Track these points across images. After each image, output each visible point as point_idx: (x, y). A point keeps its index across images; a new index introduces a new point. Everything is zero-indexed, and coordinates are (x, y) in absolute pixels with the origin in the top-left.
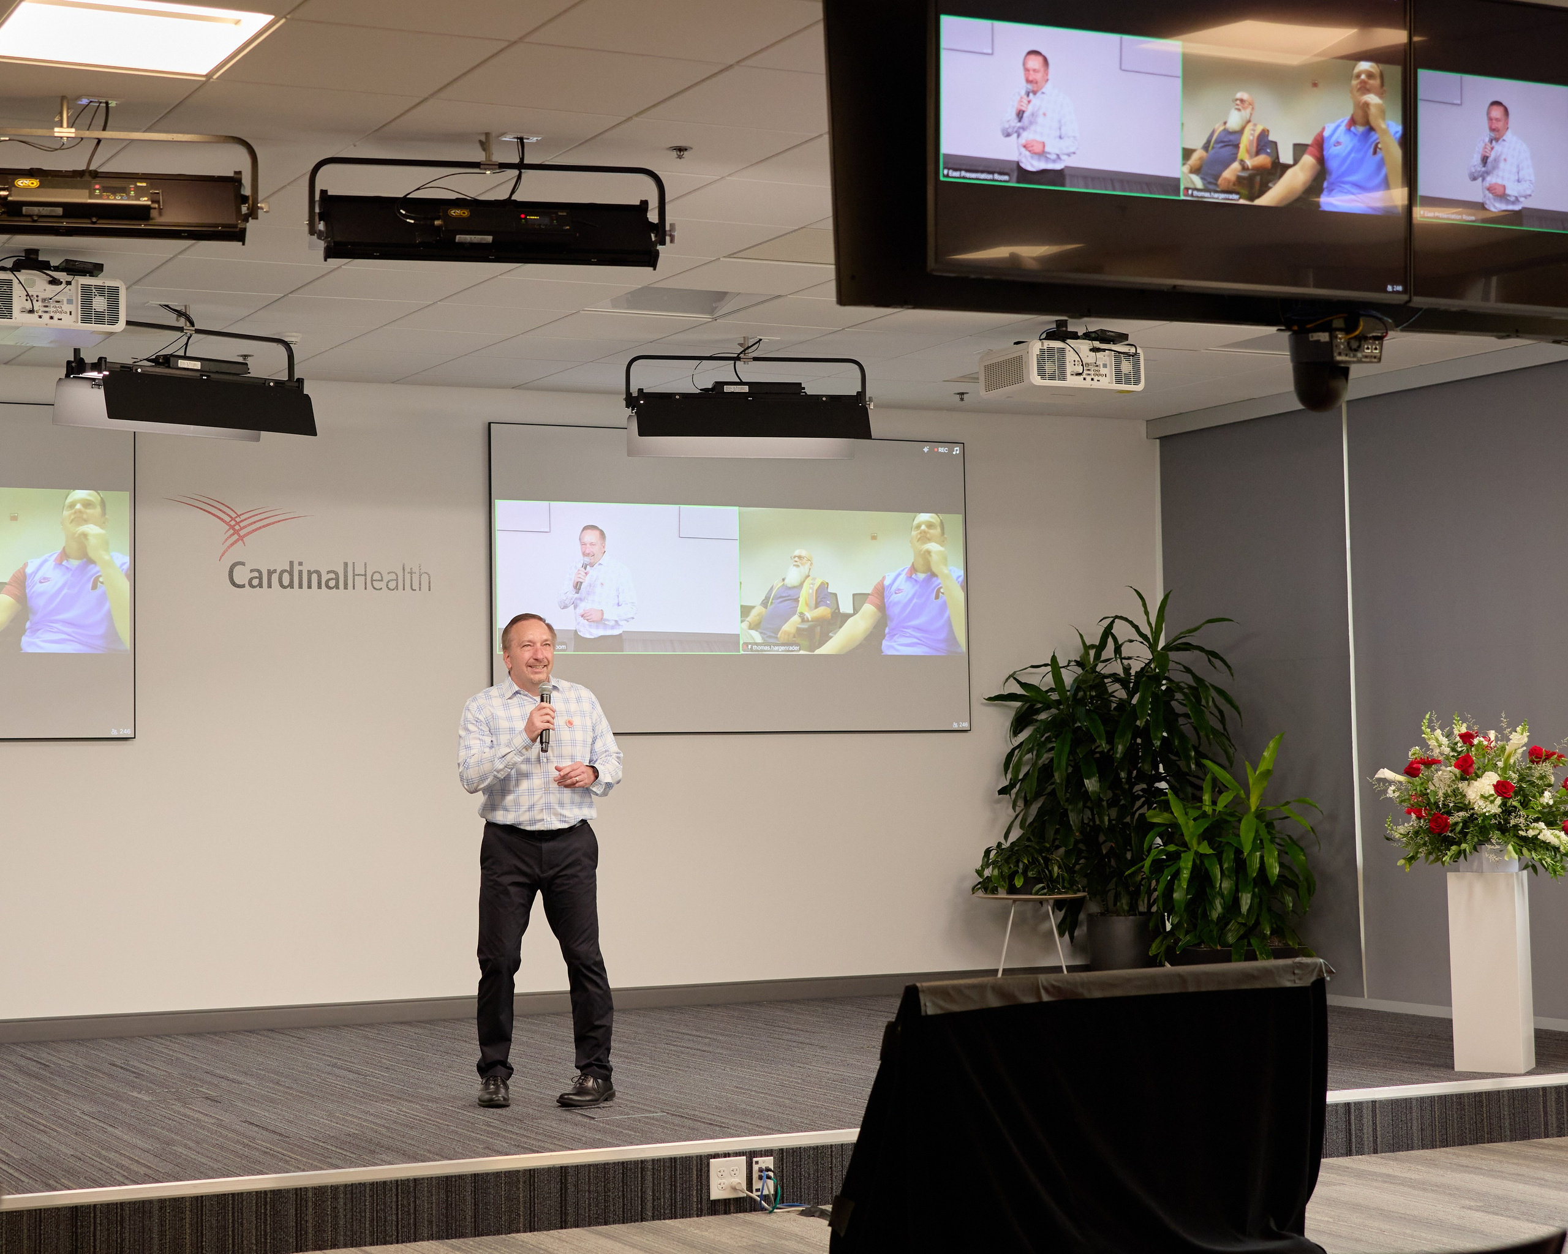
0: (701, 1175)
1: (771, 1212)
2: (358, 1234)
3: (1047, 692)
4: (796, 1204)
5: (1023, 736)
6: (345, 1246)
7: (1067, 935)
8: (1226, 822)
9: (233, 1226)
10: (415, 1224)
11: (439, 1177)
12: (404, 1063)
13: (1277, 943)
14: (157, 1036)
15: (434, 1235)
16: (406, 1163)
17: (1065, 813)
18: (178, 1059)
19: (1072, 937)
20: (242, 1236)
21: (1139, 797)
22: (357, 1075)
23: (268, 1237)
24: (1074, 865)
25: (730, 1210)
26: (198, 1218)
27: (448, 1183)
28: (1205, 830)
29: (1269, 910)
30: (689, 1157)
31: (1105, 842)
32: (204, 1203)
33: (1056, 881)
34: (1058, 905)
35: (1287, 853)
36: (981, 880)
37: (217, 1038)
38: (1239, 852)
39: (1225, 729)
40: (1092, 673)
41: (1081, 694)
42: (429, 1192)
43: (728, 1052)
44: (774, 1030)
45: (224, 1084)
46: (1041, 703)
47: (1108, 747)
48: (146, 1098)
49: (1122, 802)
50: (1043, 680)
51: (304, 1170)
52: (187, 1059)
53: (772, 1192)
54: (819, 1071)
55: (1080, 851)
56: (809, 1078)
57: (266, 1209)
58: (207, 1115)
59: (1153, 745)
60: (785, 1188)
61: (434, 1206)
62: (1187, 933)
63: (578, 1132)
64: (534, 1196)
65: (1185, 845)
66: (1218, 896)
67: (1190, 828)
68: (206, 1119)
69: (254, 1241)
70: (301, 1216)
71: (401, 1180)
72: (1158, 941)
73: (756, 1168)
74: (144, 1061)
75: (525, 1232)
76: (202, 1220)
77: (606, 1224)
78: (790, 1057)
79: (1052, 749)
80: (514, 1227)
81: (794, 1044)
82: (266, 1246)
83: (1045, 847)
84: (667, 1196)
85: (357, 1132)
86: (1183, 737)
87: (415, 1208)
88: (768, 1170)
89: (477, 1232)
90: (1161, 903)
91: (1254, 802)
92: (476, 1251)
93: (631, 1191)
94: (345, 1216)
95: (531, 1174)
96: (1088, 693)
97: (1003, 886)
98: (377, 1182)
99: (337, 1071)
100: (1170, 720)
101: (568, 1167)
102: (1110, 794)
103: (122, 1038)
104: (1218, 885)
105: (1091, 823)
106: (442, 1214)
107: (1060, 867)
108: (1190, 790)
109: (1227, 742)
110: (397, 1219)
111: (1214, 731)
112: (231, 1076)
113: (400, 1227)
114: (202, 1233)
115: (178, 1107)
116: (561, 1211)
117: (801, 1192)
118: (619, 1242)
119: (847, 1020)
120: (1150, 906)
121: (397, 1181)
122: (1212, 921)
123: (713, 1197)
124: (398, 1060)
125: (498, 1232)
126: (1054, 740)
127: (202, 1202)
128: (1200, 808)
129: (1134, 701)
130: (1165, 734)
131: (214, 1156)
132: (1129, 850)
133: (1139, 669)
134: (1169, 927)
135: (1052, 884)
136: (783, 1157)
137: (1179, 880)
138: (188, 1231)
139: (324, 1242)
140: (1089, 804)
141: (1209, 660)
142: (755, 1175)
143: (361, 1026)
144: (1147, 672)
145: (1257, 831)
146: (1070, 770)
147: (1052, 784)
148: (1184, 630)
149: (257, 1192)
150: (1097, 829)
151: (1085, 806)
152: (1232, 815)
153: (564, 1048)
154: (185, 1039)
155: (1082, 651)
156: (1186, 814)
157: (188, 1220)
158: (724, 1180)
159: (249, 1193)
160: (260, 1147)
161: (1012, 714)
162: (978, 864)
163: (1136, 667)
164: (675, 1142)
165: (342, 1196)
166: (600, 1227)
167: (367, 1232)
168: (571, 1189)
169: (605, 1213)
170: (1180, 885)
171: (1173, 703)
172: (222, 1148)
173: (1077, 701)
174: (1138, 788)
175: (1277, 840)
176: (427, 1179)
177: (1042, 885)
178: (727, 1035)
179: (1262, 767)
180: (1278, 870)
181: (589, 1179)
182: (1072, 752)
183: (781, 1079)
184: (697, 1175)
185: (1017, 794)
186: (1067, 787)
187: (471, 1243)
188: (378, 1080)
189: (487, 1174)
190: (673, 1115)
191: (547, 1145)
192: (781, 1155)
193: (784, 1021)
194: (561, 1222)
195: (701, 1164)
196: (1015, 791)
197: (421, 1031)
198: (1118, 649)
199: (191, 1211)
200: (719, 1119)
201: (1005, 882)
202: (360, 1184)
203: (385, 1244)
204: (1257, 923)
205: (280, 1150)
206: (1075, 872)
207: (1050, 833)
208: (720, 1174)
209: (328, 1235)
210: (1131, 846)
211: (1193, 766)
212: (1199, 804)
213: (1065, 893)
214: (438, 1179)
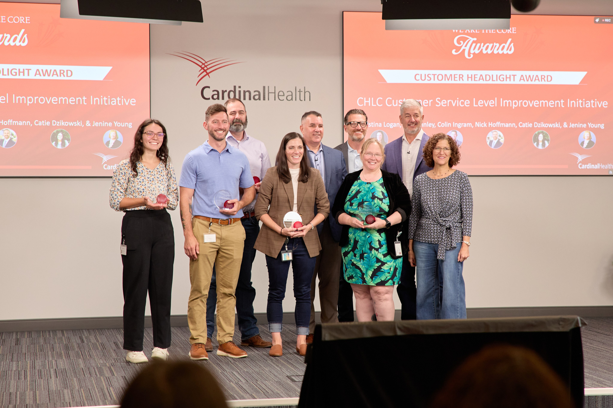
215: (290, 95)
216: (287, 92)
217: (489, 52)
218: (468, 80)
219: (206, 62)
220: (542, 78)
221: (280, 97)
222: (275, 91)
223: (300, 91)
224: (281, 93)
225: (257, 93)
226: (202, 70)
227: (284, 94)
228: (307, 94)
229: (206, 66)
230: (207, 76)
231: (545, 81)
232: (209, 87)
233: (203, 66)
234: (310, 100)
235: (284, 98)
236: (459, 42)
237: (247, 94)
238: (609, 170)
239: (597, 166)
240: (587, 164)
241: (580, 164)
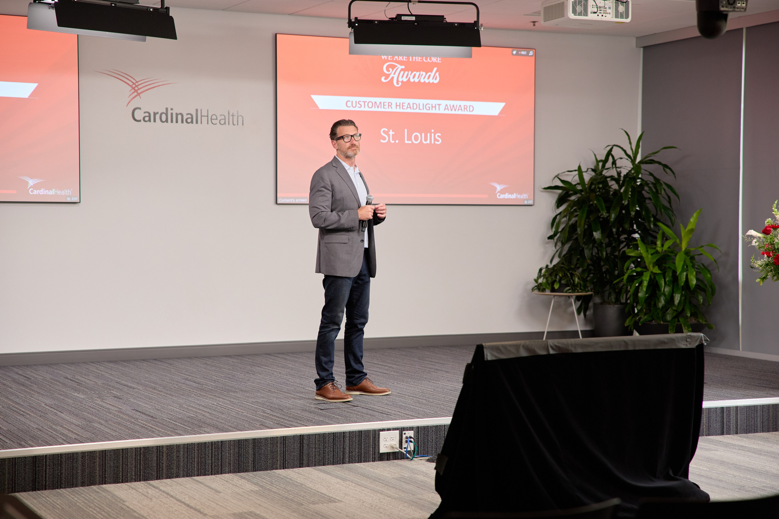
0: (375, 440)
1: (412, 460)
2: (191, 470)
3: (575, 185)
4: (425, 455)
5: (562, 208)
6: (183, 476)
7: (582, 314)
8: (668, 256)
9: (122, 466)
10: (222, 465)
11: (234, 440)
12: (224, 378)
13: (693, 321)
14: (93, 362)
15: (232, 471)
16: (217, 433)
17: (583, 250)
18: (102, 375)
19: (585, 315)
20: (127, 471)
21: (623, 242)
22: (198, 385)
23: (141, 472)
24: (587, 277)
25: (390, 458)
26: (103, 462)
27: (240, 443)
28: (658, 260)
29: (690, 303)
30: (369, 430)
31: (604, 265)
32: (107, 454)
33: (577, 286)
34: (578, 298)
35: (700, 273)
36: (537, 284)
37: (125, 364)
38: (674, 272)
39: (671, 206)
40: (600, 175)
41: (593, 186)
42: (229, 448)
43: (397, 374)
44: (423, 363)
45: (125, 389)
46: (572, 191)
47: (607, 215)
48: (82, 396)
49: (614, 244)
50: (573, 178)
51: (162, 437)
52: (107, 375)
53: (413, 449)
54: (443, 385)
55: (590, 270)
56: (437, 389)
57: (140, 457)
58: (113, 406)
59: (631, 214)
60: (419, 447)
61: (232, 455)
62: (645, 314)
63: (311, 416)
64: (286, 450)
65: (646, 268)
66: (662, 295)
67: (649, 259)
68: (113, 408)
69: (134, 474)
70: (159, 460)
71: (214, 442)
72: (630, 318)
73: (404, 436)
74: (84, 376)
75: (280, 469)
76: (105, 463)
77: (324, 465)
78: (429, 377)
79: (577, 216)
80: (274, 467)
81: (433, 370)
82: (140, 477)
83: (572, 268)
84: (357, 450)
85: (193, 415)
86: (647, 210)
87: (222, 456)
88: (411, 438)
89: (255, 469)
90: (632, 299)
91: (684, 246)
92: (253, 479)
93: (338, 448)
94: (184, 460)
95: (284, 439)
96: (597, 186)
97: (548, 288)
98: (201, 443)
99: (188, 382)
100: (641, 201)
101: (304, 435)
102: (607, 240)
103: (73, 363)
104: (663, 290)
105: (597, 255)
106: (236, 460)
107: (579, 278)
108: (650, 239)
109: (671, 213)
110: (212, 462)
111: (665, 208)
112: (129, 384)
113: (213, 466)
114: (105, 470)
115: (99, 402)
116: (300, 458)
117: (428, 449)
118: (330, 475)
119: (462, 357)
120: (627, 299)
121: (212, 442)
122: (659, 308)
123: (381, 451)
124: (221, 376)
125: (266, 469)
126: (578, 210)
127: (105, 454)
128: (655, 248)
129: (622, 191)
130: (638, 209)
131: (114, 429)
132: (617, 270)
133: (625, 173)
134: (636, 311)
135: (574, 287)
136: (418, 431)
137: (642, 286)
138: (98, 469)
139: (172, 474)
140: (596, 245)
141: (664, 169)
142: (404, 440)
143: (204, 357)
144: (630, 175)
145: (685, 261)
146: (586, 227)
147: (576, 234)
148: (650, 152)
149: (135, 448)
150: (599, 259)
151: (593, 246)
152: (672, 252)
153: (310, 371)
154: (107, 364)
155: (595, 163)
156: (647, 251)
157: (97, 463)
158: (387, 443)
159: (131, 449)
160: (140, 424)
161: (556, 197)
162: (536, 276)
163: (624, 172)
164: (362, 422)
165: (182, 450)
166: (320, 467)
167: (195, 469)
168: (305, 446)
169: (323, 459)
170: (642, 289)
171: (644, 192)
172: (119, 424)
173: (591, 190)
174: (623, 237)
175: (696, 266)
176: (229, 441)
177: (568, 288)
178: (398, 365)
179: (689, 227)
180: (695, 282)
181: (315, 442)
182: (588, 217)
183: (423, 389)
184: (373, 440)
185: (557, 239)
186: (584, 236)
187: (251, 475)
188: (209, 387)
189: (261, 439)
190: (363, 408)
191: (293, 424)
192: (418, 430)
193: (429, 358)
194: (300, 464)
195: (375, 434)
196: (556, 238)
197: (235, 361)
198: (614, 163)
199: (99, 458)
200: (387, 410)
201: (549, 286)
202: (192, 444)
203: (205, 475)
204: (683, 310)
205: (150, 425)
206: (587, 281)
207: (574, 261)
208: (385, 440)
209: (174, 471)
210: (617, 268)
211: (652, 226)
212: (654, 246)
213: (581, 292)
214: (234, 441)
215: (222, 119)
216: (220, 115)
217: (417, 80)
218: (396, 108)
219: (137, 82)
220: (464, 108)
221: (212, 120)
222: (208, 114)
223: (233, 116)
224: (214, 117)
225: (190, 116)
226: (133, 91)
227: (217, 118)
228: (240, 118)
229: (137, 86)
230: (138, 96)
231: (467, 111)
232: (140, 109)
233: (134, 86)
234: (243, 125)
235: (217, 122)
236: (388, 71)
237: (180, 117)
238: (524, 200)
239: (514, 196)
240: (505, 194)
241: (499, 194)
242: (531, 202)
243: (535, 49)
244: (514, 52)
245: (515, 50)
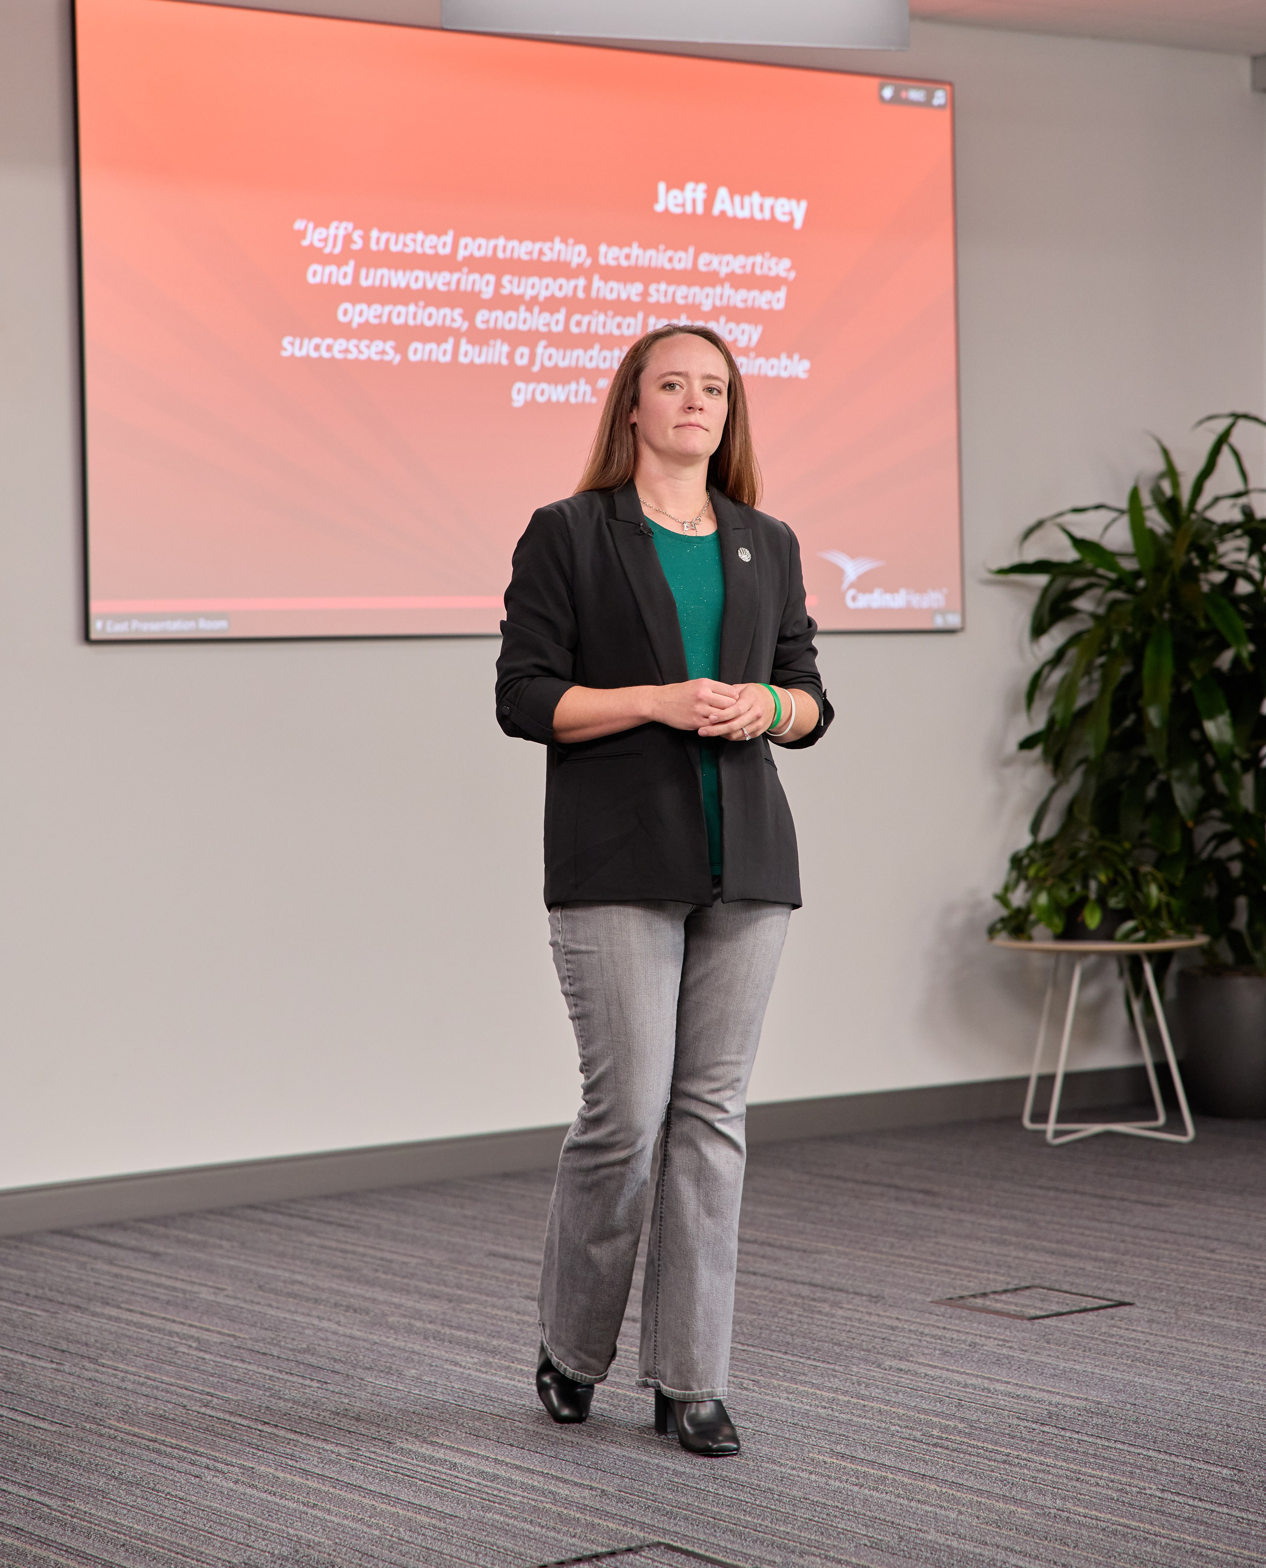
5: (1056, 640)
17: (1167, 786)
33: (1156, 916)
36: (1003, 912)
50: (1105, 532)
97: (1052, 925)
135: (1149, 920)
201: (1060, 917)
213: (1174, 938)
238: (932, 612)
239: (898, 600)
240: (871, 591)
241: (851, 592)
242: (954, 620)
243: (950, 84)
244: (888, 93)
245: (888, 84)
